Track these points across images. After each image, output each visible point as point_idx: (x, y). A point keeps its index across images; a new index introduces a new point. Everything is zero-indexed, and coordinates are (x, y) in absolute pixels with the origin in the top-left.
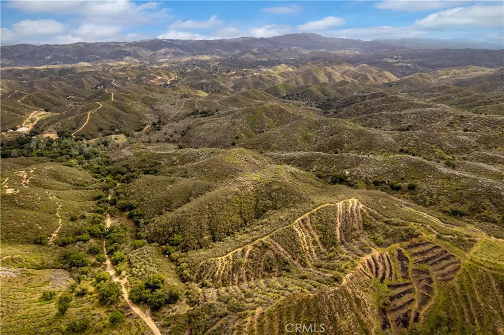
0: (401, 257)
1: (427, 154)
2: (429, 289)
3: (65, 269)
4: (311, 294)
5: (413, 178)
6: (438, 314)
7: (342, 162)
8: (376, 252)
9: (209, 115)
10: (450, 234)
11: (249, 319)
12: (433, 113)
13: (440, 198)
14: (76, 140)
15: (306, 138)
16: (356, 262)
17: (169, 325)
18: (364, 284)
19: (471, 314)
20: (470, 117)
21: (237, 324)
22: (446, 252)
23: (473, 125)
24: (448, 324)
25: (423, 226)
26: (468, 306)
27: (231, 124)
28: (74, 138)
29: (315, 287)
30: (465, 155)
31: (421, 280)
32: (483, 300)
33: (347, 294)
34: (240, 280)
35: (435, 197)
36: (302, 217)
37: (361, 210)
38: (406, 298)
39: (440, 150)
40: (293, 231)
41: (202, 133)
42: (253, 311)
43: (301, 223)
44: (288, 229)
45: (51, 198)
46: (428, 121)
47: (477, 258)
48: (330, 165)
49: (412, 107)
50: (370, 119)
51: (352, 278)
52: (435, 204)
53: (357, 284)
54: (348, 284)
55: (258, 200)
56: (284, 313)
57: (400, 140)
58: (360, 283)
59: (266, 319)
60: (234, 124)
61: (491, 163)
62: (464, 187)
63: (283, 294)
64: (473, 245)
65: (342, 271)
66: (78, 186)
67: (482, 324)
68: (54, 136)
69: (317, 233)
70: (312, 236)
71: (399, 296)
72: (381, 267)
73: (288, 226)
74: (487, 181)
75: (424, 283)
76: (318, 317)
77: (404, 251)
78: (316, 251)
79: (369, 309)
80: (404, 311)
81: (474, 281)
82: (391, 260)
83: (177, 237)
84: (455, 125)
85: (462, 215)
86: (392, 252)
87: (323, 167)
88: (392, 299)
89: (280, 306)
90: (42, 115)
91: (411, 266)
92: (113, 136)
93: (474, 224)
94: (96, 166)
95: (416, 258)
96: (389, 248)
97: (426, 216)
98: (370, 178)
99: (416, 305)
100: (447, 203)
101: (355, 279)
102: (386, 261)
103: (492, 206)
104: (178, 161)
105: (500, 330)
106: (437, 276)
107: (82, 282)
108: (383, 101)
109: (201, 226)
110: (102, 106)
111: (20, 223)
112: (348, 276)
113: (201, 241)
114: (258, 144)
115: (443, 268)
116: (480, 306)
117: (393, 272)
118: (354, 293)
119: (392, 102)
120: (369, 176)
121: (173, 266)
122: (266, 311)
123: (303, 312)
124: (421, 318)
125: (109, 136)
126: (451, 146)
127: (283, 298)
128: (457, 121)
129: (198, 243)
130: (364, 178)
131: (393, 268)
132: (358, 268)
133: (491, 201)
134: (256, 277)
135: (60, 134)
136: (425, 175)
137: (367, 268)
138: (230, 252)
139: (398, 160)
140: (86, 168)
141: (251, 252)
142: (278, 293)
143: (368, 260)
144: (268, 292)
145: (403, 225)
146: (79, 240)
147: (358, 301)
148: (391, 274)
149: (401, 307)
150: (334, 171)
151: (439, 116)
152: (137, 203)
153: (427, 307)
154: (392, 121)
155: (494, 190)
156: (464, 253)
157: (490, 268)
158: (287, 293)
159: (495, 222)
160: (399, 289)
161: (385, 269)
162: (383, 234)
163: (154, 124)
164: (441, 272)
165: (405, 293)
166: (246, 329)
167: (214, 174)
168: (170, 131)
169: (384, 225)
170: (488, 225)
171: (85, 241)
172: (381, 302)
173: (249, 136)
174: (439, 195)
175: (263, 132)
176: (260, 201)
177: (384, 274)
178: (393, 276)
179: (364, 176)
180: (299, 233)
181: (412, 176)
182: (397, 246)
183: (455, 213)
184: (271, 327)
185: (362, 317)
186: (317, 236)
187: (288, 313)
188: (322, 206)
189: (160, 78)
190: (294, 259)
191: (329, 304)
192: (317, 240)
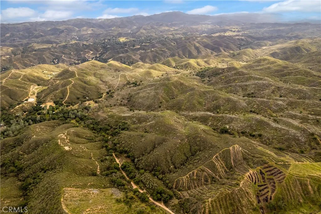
0: (261, 173)
1: (264, 113)
2: (274, 187)
3: (116, 187)
4: (229, 191)
5: (260, 130)
6: (279, 196)
7: (224, 120)
8: (251, 171)
9: (138, 86)
10: (280, 162)
11: (207, 203)
12: (264, 85)
13: (273, 141)
14: (67, 106)
15: (200, 103)
16: (244, 176)
17: (174, 208)
18: (248, 185)
19: (290, 195)
20: (283, 88)
21: (203, 206)
22: (279, 170)
23: (284, 93)
24: (282, 200)
25: (269, 158)
26: (289, 192)
27: (155, 94)
28: (66, 105)
29: (230, 188)
30: (282, 114)
31: (271, 183)
32: (294, 190)
33: (243, 191)
34: (195, 186)
35: (271, 140)
36: (216, 155)
37: (241, 150)
38: (266, 191)
39: (270, 111)
40: (213, 162)
41: (140, 100)
42: (208, 200)
43: (216, 158)
44: (211, 162)
45: (85, 150)
46: (261, 89)
47: (292, 172)
48: (218, 122)
49: (252, 79)
50: (230, 88)
51: (243, 183)
52: (271, 144)
53: (245, 186)
54: (242, 186)
55: (191, 147)
56: (220, 200)
57: (249, 104)
58: (247, 185)
59: (214, 203)
60: (157, 94)
61: (294, 119)
62: (284, 135)
63: (218, 192)
64: (289, 166)
65: (239, 181)
66: (90, 140)
67: (294, 199)
68: (52, 104)
69: (224, 163)
70: (222, 164)
71: (263, 190)
72: (254, 178)
73: (211, 160)
74: (293, 131)
75: (272, 184)
76: (234, 200)
77: (262, 170)
78: (224, 171)
79: (252, 196)
80: (266, 196)
81: (291, 182)
82: (258, 176)
84: (275, 92)
85: (284, 150)
86: (258, 171)
87: (214, 123)
88: (260, 191)
89: (218, 197)
90: (37, 88)
91: (266, 177)
92: (87, 103)
93: (289, 155)
95: (268, 173)
96: (256, 169)
97: (269, 152)
98: (239, 130)
99: (270, 193)
100: (277, 144)
101: (245, 184)
102: (256, 175)
103: (296, 144)
104: (137, 121)
106: (277, 181)
108: (235, 74)
109: (168, 162)
110: (73, 82)
111: (82, 166)
112: (242, 182)
113: (170, 169)
114: (174, 107)
115: (279, 177)
116: (294, 192)
117: (259, 179)
118: (245, 190)
119: (240, 75)
120: (239, 129)
121: (162, 182)
122: (213, 200)
123: (228, 199)
124: (273, 198)
125: (85, 103)
126: (275, 108)
127: (218, 194)
128: (276, 90)
130: (236, 130)
131: (259, 178)
132: (245, 179)
133: (295, 142)
134: (201, 185)
135: (56, 103)
136: (265, 128)
137: (249, 178)
138: (187, 174)
139: (251, 119)
141: (197, 174)
142: (216, 192)
143: (248, 175)
144: (211, 191)
145: (260, 158)
146: (112, 172)
147: (247, 193)
148: (258, 181)
149: (264, 194)
150: (220, 126)
151: (267, 87)
152: (129, 150)
153: (274, 193)
154: (242, 89)
155: (296, 136)
156: (286, 170)
157: (297, 177)
158: (219, 192)
159: (297, 153)
160: (263, 187)
161: (256, 178)
162: (253, 162)
163: (108, 93)
164: (278, 179)
165: (265, 188)
166: (207, 207)
167: (163, 131)
168: (119, 98)
169: (252, 157)
170: (294, 155)
171: (115, 173)
172: (256, 192)
173: (167, 101)
174: (273, 139)
175: (174, 98)
176: (192, 147)
177: (256, 181)
178: (259, 181)
179: (236, 128)
180: (216, 163)
181: (259, 128)
182: (259, 168)
183: (280, 149)
184: (216, 206)
185: (250, 199)
186: (224, 164)
187: (222, 200)
188: (223, 150)
189: (92, 52)
190: (216, 175)
191: (237, 195)
192: (224, 166)
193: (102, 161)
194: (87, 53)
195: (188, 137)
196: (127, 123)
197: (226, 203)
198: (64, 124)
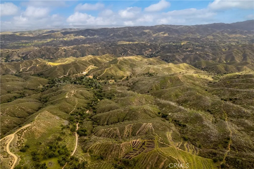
0: (144, 144)
2: (140, 153)
3: (69, 121)
5: (191, 123)
8: (138, 140)
11: (95, 144)
13: (189, 132)
14: (97, 80)
16: (131, 141)
17: (80, 140)
19: (143, 162)
21: (92, 144)
22: (154, 146)
26: (144, 160)
30: (235, 119)
31: (141, 151)
32: (150, 160)
33: (120, 147)
34: (104, 136)
36: (131, 124)
37: (150, 127)
40: (125, 128)
41: (140, 85)
42: (97, 143)
43: (129, 126)
44: (124, 126)
45: (76, 101)
47: (160, 150)
52: (185, 134)
53: (125, 146)
54: (122, 145)
58: (126, 146)
60: (154, 82)
64: (165, 147)
65: (124, 141)
66: (86, 98)
68: (91, 77)
71: (132, 152)
72: (136, 144)
76: (109, 149)
77: (146, 142)
78: (127, 135)
79: (123, 152)
80: (129, 156)
81: (152, 155)
82: (140, 144)
83: (98, 121)
86: (143, 141)
88: (130, 152)
89: (103, 143)
90: (93, 67)
91: (143, 147)
92: (111, 80)
94: (96, 92)
95: (146, 145)
98: (176, 118)
99: (133, 155)
101: (126, 144)
102: (139, 143)
105: (148, 168)
106: (145, 151)
107: (70, 125)
109: (106, 119)
110: (112, 66)
111: (65, 107)
114: (157, 94)
117: (138, 146)
118: (122, 147)
121: (92, 128)
122: (99, 144)
123: (106, 147)
124: (132, 158)
125: (109, 80)
127: (105, 142)
129: (103, 124)
130: (173, 118)
132: (129, 142)
135: (94, 77)
137: (132, 143)
138: (106, 128)
140: (94, 92)
141: (111, 130)
143: (134, 141)
146: (76, 115)
147: (121, 149)
149: (130, 155)
150: (168, 112)
152: (97, 108)
153: (135, 156)
157: (160, 154)
161: (136, 145)
163: (128, 77)
164: (147, 150)
165: (134, 152)
167: (123, 104)
168: (131, 81)
171: (77, 115)
172: (128, 152)
173: (157, 89)
175: (164, 89)
176: (127, 116)
177: (135, 146)
180: (126, 129)
182: (146, 140)
184: (98, 147)
185: (120, 153)
186: (131, 131)
187: (103, 146)
188: (139, 123)
189: (150, 50)
190: (120, 135)
191: (113, 147)
192: (130, 132)
193: (78, 109)
194: (147, 51)
195: (130, 110)
196: (115, 95)
197: (104, 148)
198: (85, 88)
